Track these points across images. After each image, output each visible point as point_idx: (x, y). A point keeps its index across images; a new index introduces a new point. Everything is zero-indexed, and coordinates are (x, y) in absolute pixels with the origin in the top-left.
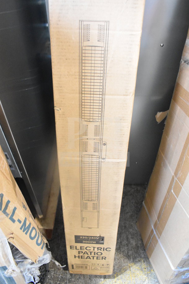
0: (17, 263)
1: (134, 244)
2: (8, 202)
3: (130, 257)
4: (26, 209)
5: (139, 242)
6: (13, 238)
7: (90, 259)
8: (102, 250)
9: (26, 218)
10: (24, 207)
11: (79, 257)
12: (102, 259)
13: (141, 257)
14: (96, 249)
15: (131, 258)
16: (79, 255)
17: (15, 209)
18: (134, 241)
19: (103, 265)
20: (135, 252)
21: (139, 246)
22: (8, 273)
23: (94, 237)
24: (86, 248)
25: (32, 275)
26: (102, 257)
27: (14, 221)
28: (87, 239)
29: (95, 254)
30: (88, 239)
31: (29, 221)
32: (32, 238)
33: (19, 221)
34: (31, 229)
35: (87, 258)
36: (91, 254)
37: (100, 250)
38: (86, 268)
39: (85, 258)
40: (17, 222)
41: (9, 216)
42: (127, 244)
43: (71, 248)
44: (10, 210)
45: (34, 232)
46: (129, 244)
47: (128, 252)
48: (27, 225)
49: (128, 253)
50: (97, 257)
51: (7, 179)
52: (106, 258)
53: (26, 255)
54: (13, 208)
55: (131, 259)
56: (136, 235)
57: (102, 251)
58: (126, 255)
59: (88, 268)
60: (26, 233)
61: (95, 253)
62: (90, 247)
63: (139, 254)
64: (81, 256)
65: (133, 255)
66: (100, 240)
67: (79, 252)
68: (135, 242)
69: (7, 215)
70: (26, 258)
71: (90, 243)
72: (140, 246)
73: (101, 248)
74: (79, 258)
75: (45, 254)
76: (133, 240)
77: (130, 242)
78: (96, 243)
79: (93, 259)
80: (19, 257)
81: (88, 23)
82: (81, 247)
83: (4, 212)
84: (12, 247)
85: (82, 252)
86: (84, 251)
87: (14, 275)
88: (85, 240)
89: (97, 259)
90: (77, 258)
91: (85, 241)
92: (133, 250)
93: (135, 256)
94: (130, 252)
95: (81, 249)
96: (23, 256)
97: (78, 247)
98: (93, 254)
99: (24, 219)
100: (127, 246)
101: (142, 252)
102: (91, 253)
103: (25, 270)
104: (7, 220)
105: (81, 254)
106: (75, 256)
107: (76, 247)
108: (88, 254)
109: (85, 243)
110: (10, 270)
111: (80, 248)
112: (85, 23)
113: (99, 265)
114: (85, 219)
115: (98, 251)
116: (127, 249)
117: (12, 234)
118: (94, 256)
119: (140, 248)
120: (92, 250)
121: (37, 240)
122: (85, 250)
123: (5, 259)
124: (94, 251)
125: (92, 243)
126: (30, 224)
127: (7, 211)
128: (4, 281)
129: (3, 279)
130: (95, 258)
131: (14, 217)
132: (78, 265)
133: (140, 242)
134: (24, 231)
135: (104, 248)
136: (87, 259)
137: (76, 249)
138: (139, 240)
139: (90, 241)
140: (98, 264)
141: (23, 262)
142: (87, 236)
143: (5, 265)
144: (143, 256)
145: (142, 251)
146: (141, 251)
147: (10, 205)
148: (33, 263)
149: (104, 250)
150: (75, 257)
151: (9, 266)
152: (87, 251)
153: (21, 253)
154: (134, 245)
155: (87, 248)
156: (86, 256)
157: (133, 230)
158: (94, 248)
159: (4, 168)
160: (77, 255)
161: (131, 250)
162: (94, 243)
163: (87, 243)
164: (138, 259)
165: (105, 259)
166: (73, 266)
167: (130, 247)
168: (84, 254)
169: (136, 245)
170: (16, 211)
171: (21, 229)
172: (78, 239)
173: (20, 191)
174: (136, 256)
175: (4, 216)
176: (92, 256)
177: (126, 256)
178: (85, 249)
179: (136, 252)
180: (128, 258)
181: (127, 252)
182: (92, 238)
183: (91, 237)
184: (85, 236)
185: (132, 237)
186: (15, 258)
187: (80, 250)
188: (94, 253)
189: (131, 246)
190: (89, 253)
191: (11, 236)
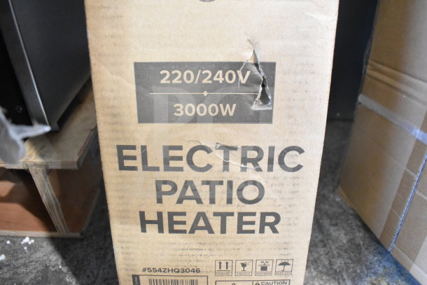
1: (344, 239)
3: (342, 276)
5: (357, 234)
7: (211, 231)
8: (263, 164)
12: (262, 231)
13: (375, 273)
14: (235, 162)
15: (345, 277)
16: (159, 208)
18: (342, 232)
19: (264, 268)
20: (353, 262)
21: (359, 245)
23: (224, 67)
26: (264, 215)
28: (193, 86)
29: (229, 199)
36: (212, 198)
37: (255, 162)
42: (322, 241)
46: (330, 241)
47: (330, 261)
49: (331, 264)
50: (240, 217)
52: (277, 218)
55: (344, 280)
56: (343, 217)
57: (263, 177)
58: (325, 270)
62: (208, 150)
63: (366, 266)
64: (171, 215)
65: (348, 268)
67: (159, 184)
68: (346, 235)
72: (364, 244)
73: (260, 154)
74: (161, 230)
76: (338, 230)
77: (329, 235)
79: (223, 229)
85: (174, 187)
88: (184, 93)
92: (346, 256)
93: (355, 271)
94: (339, 263)
95: (166, 166)
100: (325, 246)
101: (376, 258)
105: (170, 204)
106: (142, 214)
107: (144, 152)
108: (199, 201)
111: (161, 162)
113: (248, 267)
115: (244, 177)
116: (327, 254)
119: (366, 249)
122: (188, 173)
124: (226, 177)
130: (232, 224)
133: (361, 234)
135: (271, 152)
136: (197, 232)
137: (145, 166)
138: (356, 228)
139: (207, 101)
140: (244, 265)
142: (195, 67)
144: (381, 270)
145: (375, 256)
146: (371, 257)
149: (270, 167)
154: (345, 241)
155: (196, 158)
156: (191, 208)
157: (331, 205)
158: (226, 151)
161: (339, 256)
164: (368, 279)
167: (333, 247)
168: (180, 201)
169: (350, 241)
174: (358, 271)
176: (216, 214)
177: (328, 275)
178: (183, 163)
179: (359, 261)
180: (335, 278)
181: (327, 263)
183: (214, 67)
185: (334, 222)
187: (163, 175)
188: (225, 187)
189: (337, 245)
190: (204, 192)
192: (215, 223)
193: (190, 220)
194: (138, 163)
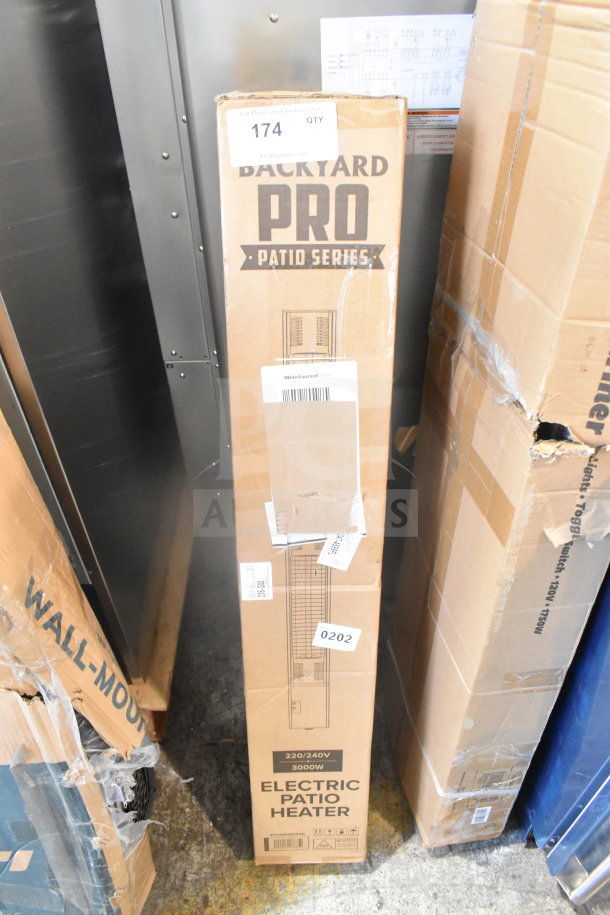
0: (89, 756)
2: (72, 629)
4: (104, 646)
6: (81, 700)
7: (310, 815)
8: (339, 787)
9: (105, 664)
10: (100, 640)
11: (282, 812)
12: (339, 815)
14: (323, 786)
16: (283, 806)
17: (84, 643)
19: (342, 833)
22: (69, 778)
23: (318, 752)
24: (300, 786)
25: (119, 785)
26: (340, 808)
27: (82, 667)
28: (302, 759)
29: (321, 801)
30: (306, 759)
31: (111, 669)
32: (119, 706)
33: (93, 668)
34: (115, 686)
35: (301, 815)
36: (312, 802)
37: (334, 787)
38: (300, 843)
39: (298, 814)
40: (88, 669)
41: (74, 656)
43: (263, 790)
44: (74, 645)
45: (121, 692)
48: (108, 677)
50: (327, 809)
51: (68, 584)
52: (348, 810)
53: (108, 738)
54: (81, 641)
57: (339, 792)
59: (305, 844)
60: (106, 694)
61: (321, 796)
62: (309, 782)
64: (289, 809)
66: (333, 760)
67: (283, 796)
69: (70, 653)
70: (107, 746)
71: (309, 770)
73: (337, 783)
74: (283, 816)
75: (144, 744)
78: (324, 770)
79: (318, 814)
80: (91, 744)
81: (300, 315)
82: (287, 783)
83: (65, 647)
84: (80, 718)
85: (291, 797)
86: (294, 794)
87: (81, 783)
88: (298, 762)
89: (327, 815)
90: (278, 816)
91: (297, 764)
95: (287, 789)
96: (101, 740)
97: (282, 785)
98: (316, 799)
99: (101, 664)
102: (312, 796)
103: (104, 772)
104: (70, 663)
105: (288, 804)
106: (273, 810)
107: (276, 783)
108: (304, 802)
109: (297, 771)
110: (74, 770)
111: (284, 787)
112: (293, 315)
113: (332, 832)
114: (297, 706)
115: (329, 792)
117: (80, 692)
118: (319, 805)
120: (314, 790)
121: (129, 711)
122: (299, 791)
123: (64, 745)
124: (318, 793)
125: (315, 770)
126: (114, 676)
127: (70, 645)
128: (60, 801)
129: (58, 797)
130: (322, 812)
131: (82, 659)
132: (280, 838)
134: (101, 689)
135: (342, 782)
136: (303, 816)
137: (276, 789)
139: (309, 764)
140: (330, 831)
141: (99, 753)
142: (303, 752)
143: (64, 758)
147: (74, 635)
148: (120, 760)
149: (342, 788)
150: (273, 813)
151: (72, 761)
152: (303, 793)
153: (97, 734)
155: (303, 786)
156: (300, 806)
158: (319, 783)
159: (61, 564)
160: (278, 808)
162: (319, 770)
163: (303, 771)
165: (345, 813)
166: (266, 841)
168: (294, 803)
170: (86, 648)
171: (96, 683)
172: (282, 761)
173: (92, 611)
175: (64, 654)
176: (313, 808)
178: (297, 787)
182: (315, 755)
183: (312, 752)
184: (297, 752)
186: (84, 746)
187: (285, 793)
188: (318, 797)
190: (307, 799)
191: (78, 695)
192: (314, 812)
193: (299, 811)
194: (273, 788)
